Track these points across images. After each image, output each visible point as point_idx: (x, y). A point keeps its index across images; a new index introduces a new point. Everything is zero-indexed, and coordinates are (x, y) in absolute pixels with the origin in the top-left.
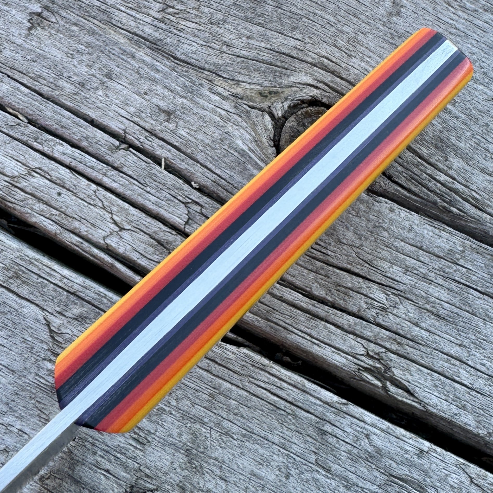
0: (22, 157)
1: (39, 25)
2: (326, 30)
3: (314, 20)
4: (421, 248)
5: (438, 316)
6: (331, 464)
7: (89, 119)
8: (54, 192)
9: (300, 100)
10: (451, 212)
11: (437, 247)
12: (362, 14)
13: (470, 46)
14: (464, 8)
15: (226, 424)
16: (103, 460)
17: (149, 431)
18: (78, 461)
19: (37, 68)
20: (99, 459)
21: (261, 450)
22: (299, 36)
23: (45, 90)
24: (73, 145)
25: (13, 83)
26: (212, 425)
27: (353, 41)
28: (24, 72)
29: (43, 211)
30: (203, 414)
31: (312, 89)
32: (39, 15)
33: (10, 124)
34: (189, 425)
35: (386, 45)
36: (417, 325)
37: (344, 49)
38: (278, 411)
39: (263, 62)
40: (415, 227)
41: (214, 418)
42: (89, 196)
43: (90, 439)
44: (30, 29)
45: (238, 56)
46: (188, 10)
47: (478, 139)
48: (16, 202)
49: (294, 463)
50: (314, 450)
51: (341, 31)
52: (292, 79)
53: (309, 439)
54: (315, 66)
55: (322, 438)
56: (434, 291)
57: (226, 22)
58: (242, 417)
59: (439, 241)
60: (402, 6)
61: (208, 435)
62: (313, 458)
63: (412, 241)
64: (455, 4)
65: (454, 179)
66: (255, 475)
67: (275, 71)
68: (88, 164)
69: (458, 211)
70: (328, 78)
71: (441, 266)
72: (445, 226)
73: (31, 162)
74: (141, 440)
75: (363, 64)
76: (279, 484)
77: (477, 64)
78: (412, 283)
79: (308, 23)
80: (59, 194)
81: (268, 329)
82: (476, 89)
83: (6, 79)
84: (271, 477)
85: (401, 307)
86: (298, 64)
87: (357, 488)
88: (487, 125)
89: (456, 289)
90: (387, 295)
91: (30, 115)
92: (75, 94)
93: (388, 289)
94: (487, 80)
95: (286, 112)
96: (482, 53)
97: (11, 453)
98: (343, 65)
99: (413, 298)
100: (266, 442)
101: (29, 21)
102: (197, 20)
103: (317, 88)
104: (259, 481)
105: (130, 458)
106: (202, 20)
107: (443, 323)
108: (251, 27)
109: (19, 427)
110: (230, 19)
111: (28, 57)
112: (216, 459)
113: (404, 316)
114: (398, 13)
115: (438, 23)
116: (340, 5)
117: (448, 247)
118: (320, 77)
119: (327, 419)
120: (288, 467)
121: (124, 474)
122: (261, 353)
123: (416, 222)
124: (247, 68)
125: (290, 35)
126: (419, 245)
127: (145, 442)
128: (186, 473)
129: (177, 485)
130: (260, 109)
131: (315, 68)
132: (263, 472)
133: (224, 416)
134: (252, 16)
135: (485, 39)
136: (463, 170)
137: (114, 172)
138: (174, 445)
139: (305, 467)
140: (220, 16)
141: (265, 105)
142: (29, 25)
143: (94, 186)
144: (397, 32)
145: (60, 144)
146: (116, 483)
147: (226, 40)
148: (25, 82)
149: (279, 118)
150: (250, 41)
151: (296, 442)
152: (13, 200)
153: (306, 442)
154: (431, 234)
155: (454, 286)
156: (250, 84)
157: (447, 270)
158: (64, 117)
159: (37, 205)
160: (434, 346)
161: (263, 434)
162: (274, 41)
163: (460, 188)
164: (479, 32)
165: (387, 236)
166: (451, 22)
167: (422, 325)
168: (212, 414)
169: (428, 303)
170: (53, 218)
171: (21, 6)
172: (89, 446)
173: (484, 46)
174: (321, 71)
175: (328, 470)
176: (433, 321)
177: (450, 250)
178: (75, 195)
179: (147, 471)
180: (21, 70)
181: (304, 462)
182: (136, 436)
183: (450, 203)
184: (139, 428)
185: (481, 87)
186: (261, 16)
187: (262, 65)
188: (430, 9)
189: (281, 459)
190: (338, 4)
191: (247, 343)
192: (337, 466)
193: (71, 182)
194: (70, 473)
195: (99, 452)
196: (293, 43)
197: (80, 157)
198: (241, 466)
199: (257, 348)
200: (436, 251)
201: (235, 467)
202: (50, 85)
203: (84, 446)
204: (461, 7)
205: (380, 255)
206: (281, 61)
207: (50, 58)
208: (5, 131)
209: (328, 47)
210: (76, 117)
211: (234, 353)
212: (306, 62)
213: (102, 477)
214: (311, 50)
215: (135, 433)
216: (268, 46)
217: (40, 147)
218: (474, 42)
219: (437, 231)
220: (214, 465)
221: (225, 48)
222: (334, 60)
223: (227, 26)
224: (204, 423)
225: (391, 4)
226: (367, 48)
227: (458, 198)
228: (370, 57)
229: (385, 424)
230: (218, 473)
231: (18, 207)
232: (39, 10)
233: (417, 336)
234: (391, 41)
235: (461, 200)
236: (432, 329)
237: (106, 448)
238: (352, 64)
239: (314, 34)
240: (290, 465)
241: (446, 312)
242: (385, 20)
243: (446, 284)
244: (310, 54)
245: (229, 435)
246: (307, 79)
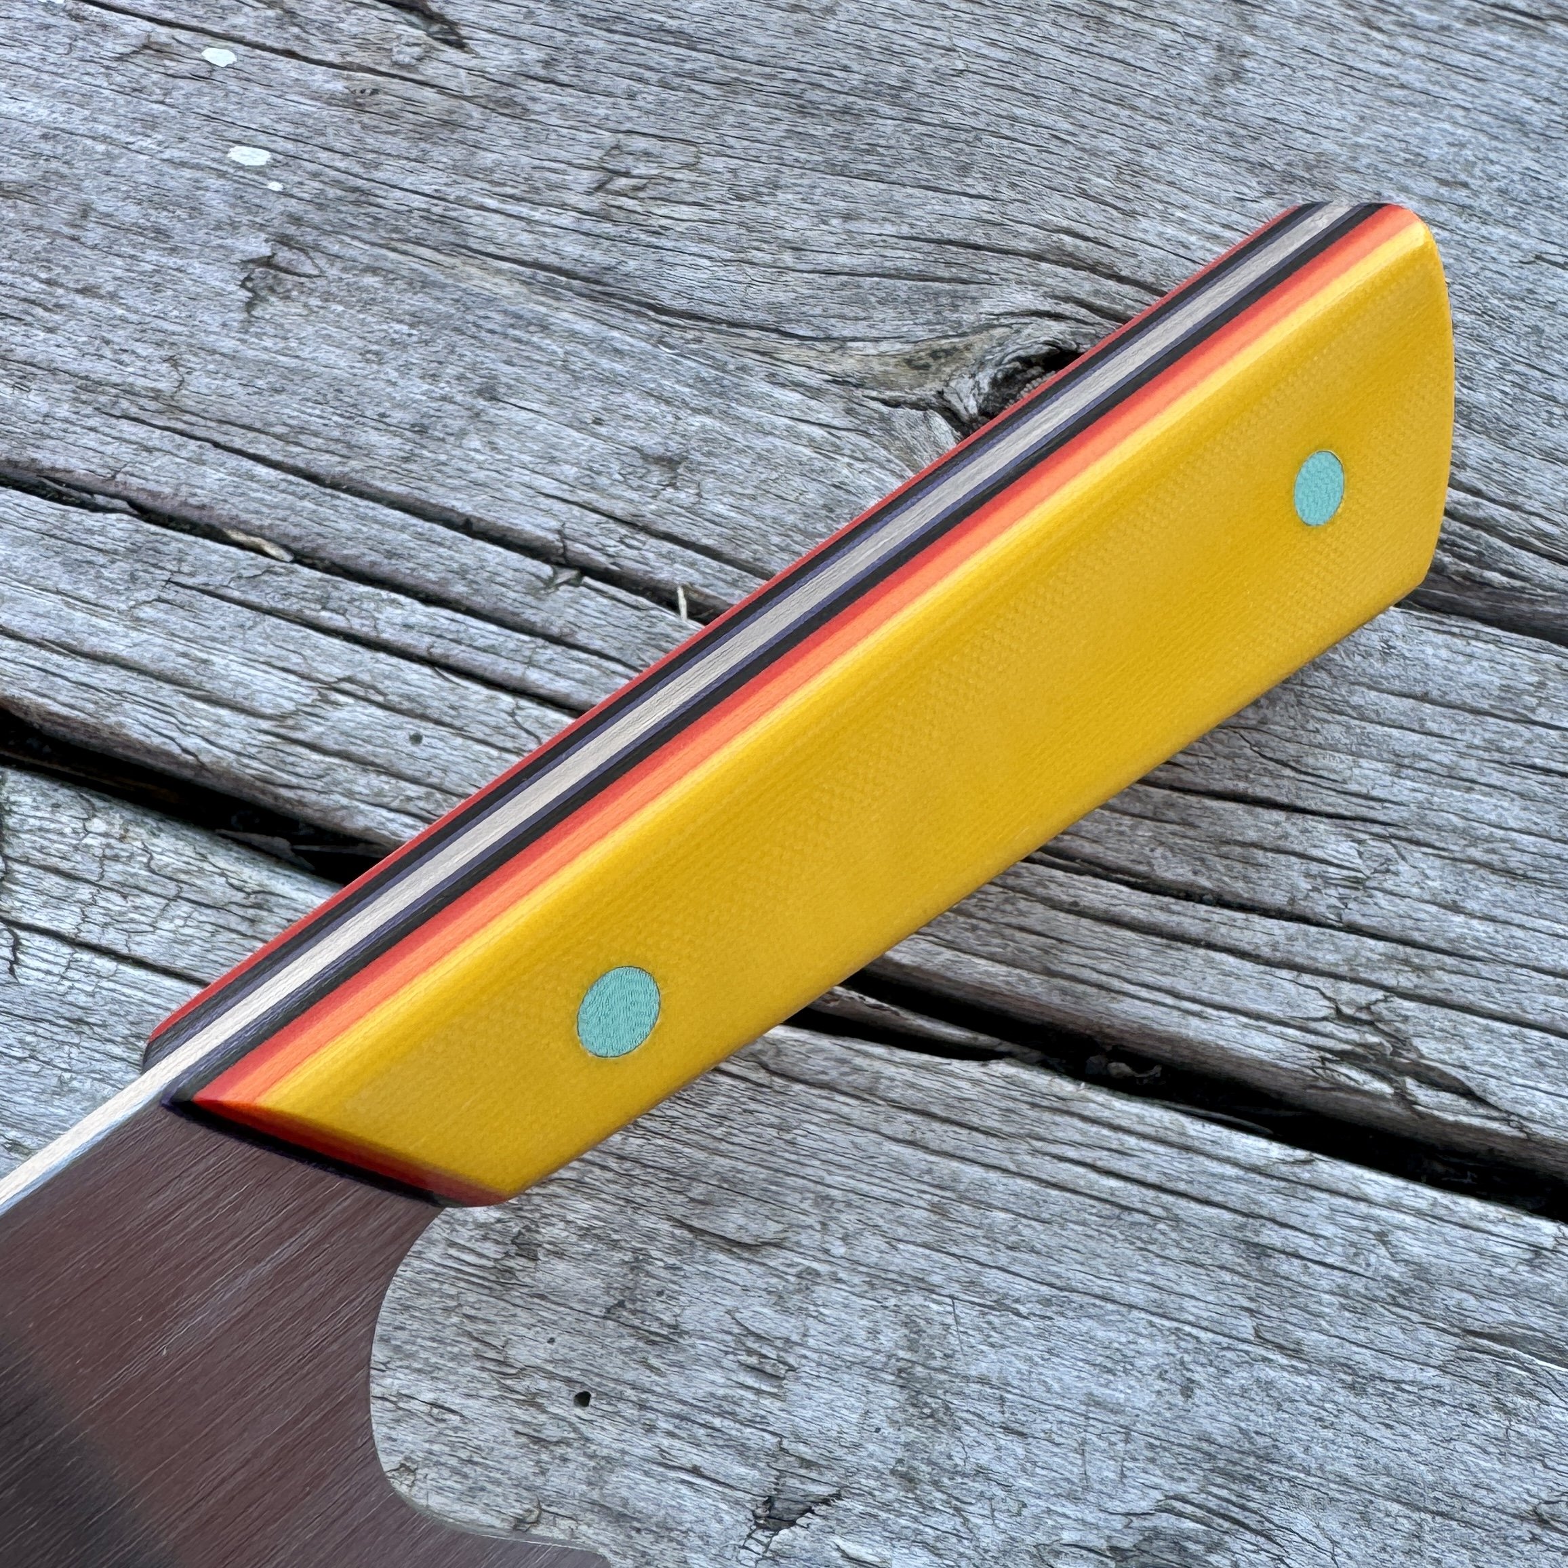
0: (295, 659)
1: (272, 290)
2: (1053, 159)
3: (1016, 136)
4: (1424, 698)
5: (1510, 873)
6: (1300, 1334)
7: (460, 521)
8: (401, 737)
9: (1018, 359)
10: (1487, 584)
11: (1468, 687)
12: (1141, 94)
13: (1447, 126)
14: (1413, 28)
15: (995, 1279)
16: (677, 1443)
17: (787, 1340)
18: (608, 1459)
19: (290, 409)
20: (666, 1442)
21: (1101, 1333)
22: (982, 188)
23: (325, 463)
24: (429, 599)
25: (233, 461)
26: (955, 1289)
27: (1132, 171)
28: (258, 425)
29: (380, 793)
30: (923, 1264)
31: (1048, 322)
32: (267, 262)
33: (246, 573)
34: (892, 1302)
35: (1220, 167)
36: (1456, 909)
37: (1109, 199)
38: (1126, 1216)
39: (898, 274)
40: (1399, 643)
41: (958, 1270)
42: (498, 729)
43: (629, 1393)
44: (249, 306)
45: (829, 273)
46: (668, 174)
47: (1517, 373)
48: (303, 782)
49: (1197, 1351)
50: (1246, 1303)
51: (1093, 153)
52: (987, 306)
53: (1227, 1277)
54: (1040, 258)
55: (1261, 1268)
56: (1483, 805)
57: (777, 186)
58: (1033, 1250)
59: (1469, 669)
60: (1245, 54)
61: (950, 1320)
62: (1246, 1326)
63: (1397, 685)
64: (1385, 21)
65: (1477, 493)
66: (1098, 1404)
67: (937, 294)
68: (480, 642)
69: (1505, 579)
70: (1084, 285)
71: (1487, 735)
72: (1479, 626)
73: (323, 667)
74: (768, 1369)
75: (1170, 231)
76: (1168, 1415)
77: (1477, 172)
78: (1420, 796)
79: (1002, 147)
80: (416, 739)
81: (1056, 999)
82: (1487, 240)
83: (212, 454)
84: (1143, 1399)
85: (1403, 867)
86: (995, 264)
87: (1381, 1386)
88: (1537, 330)
89: (1541, 791)
90: (1360, 842)
91: (295, 539)
92: (406, 460)
93: (1358, 825)
94: (1511, 211)
95: (986, 399)
96: (1484, 139)
97: (422, 1472)
98: (1117, 242)
99: (1432, 837)
100: (1110, 1306)
101: (243, 286)
102: (700, 196)
103: (1057, 317)
104: (1114, 1418)
105: (750, 1423)
106: (710, 195)
107: (1524, 889)
108: (847, 188)
109: (429, 1397)
110: (787, 177)
111: (260, 383)
112: (983, 1380)
113: (1415, 891)
114: (1238, 75)
115: (1348, 81)
116: (1076, 82)
117: (1497, 682)
118: (1062, 287)
119: (1264, 1212)
120: (1182, 1363)
121: (743, 1470)
122: (1046, 1065)
123: (1398, 629)
124: (862, 302)
125: (957, 187)
126: (1418, 689)
127: (782, 1370)
128: (912, 1434)
129: (893, 1472)
130: (915, 406)
131: (1044, 266)
132: (1118, 1391)
133: (983, 1258)
134: (846, 155)
135: (1486, 100)
136: (1496, 466)
137: (552, 651)
138: (862, 1363)
139: (1229, 1354)
140: (758, 173)
141: (928, 390)
142: (244, 295)
143: (506, 700)
144: (1245, 127)
145: (393, 601)
146: (724, 1498)
147: (788, 235)
148: (263, 450)
149: (973, 420)
150: (853, 226)
151: (1192, 1290)
152: (294, 780)
153: (1219, 1286)
154: (1444, 653)
155: (1533, 782)
156: (876, 340)
157: (1507, 744)
158: (391, 526)
159: (362, 780)
160: (1514, 956)
161: (1098, 1286)
162: (917, 212)
163: (1500, 513)
164: (1465, 83)
165: (1329, 681)
166: (1386, 71)
167: (1471, 905)
168: (948, 1260)
169: (1475, 841)
170: (411, 807)
171: (214, 249)
172: (630, 1412)
173: (1485, 118)
174: (1061, 270)
175: (1295, 1351)
176: (1497, 890)
177: (1505, 688)
178: (460, 731)
179: (802, 1448)
180: (246, 421)
181: (1225, 1341)
182: (753, 1360)
183: (1479, 560)
184: (759, 1337)
185: (1500, 231)
186: (868, 152)
187: (899, 283)
188: (1322, 48)
189: (1161, 1346)
190: (1070, 80)
191: (1005, 1047)
192: (1315, 1336)
193: (443, 699)
194: (595, 1495)
195: (663, 1424)
196: (969, 208)
197: (454, 626)
198: (1056, 1387)
199: (1036, 1055)
200: (1468, 697)
201: (1040, 1392)
202: (333, 447)
203: (617, 1413)
204: (1403, 25)
205: (1319, 739)
206: (948, 264)
207: (316, 375)
208: (236, 594)
209: (1067, 203)
210: (420, 522)
211: (976, 1082)
212: (1016, 253)
213: (684, 1490)
214: (1021, 217)
215: (750, 1352)
216: (905, 230)
217: (339, 622)
218: (1458, 114)
219: (1459, 643)
220: (982, 1398)
221: (788, 258)
222: (1090, 233)
223: (781, 196)
224: (931, 1289)
225: (1213, 53)
226: (1171, 184)
227: (1497, 542)
228: (1184, 207)
229: (1424, 1196)
230: (997, 1417)
231: (311, 797)
232: (266, 250)
233: (1463, 937)
234: (1233, 152)
235: (1507, 547)
236: (1499, 913)
237: (677, 1408)
238: (1141, 235)
239: (1022, 173)
240: (1187, 1358)
241: (1527, 858)
242: (1205, 99)
243: (1514, 783)
244: (1019, 227)
245: (1008, 1309)
246: (1026, 299)
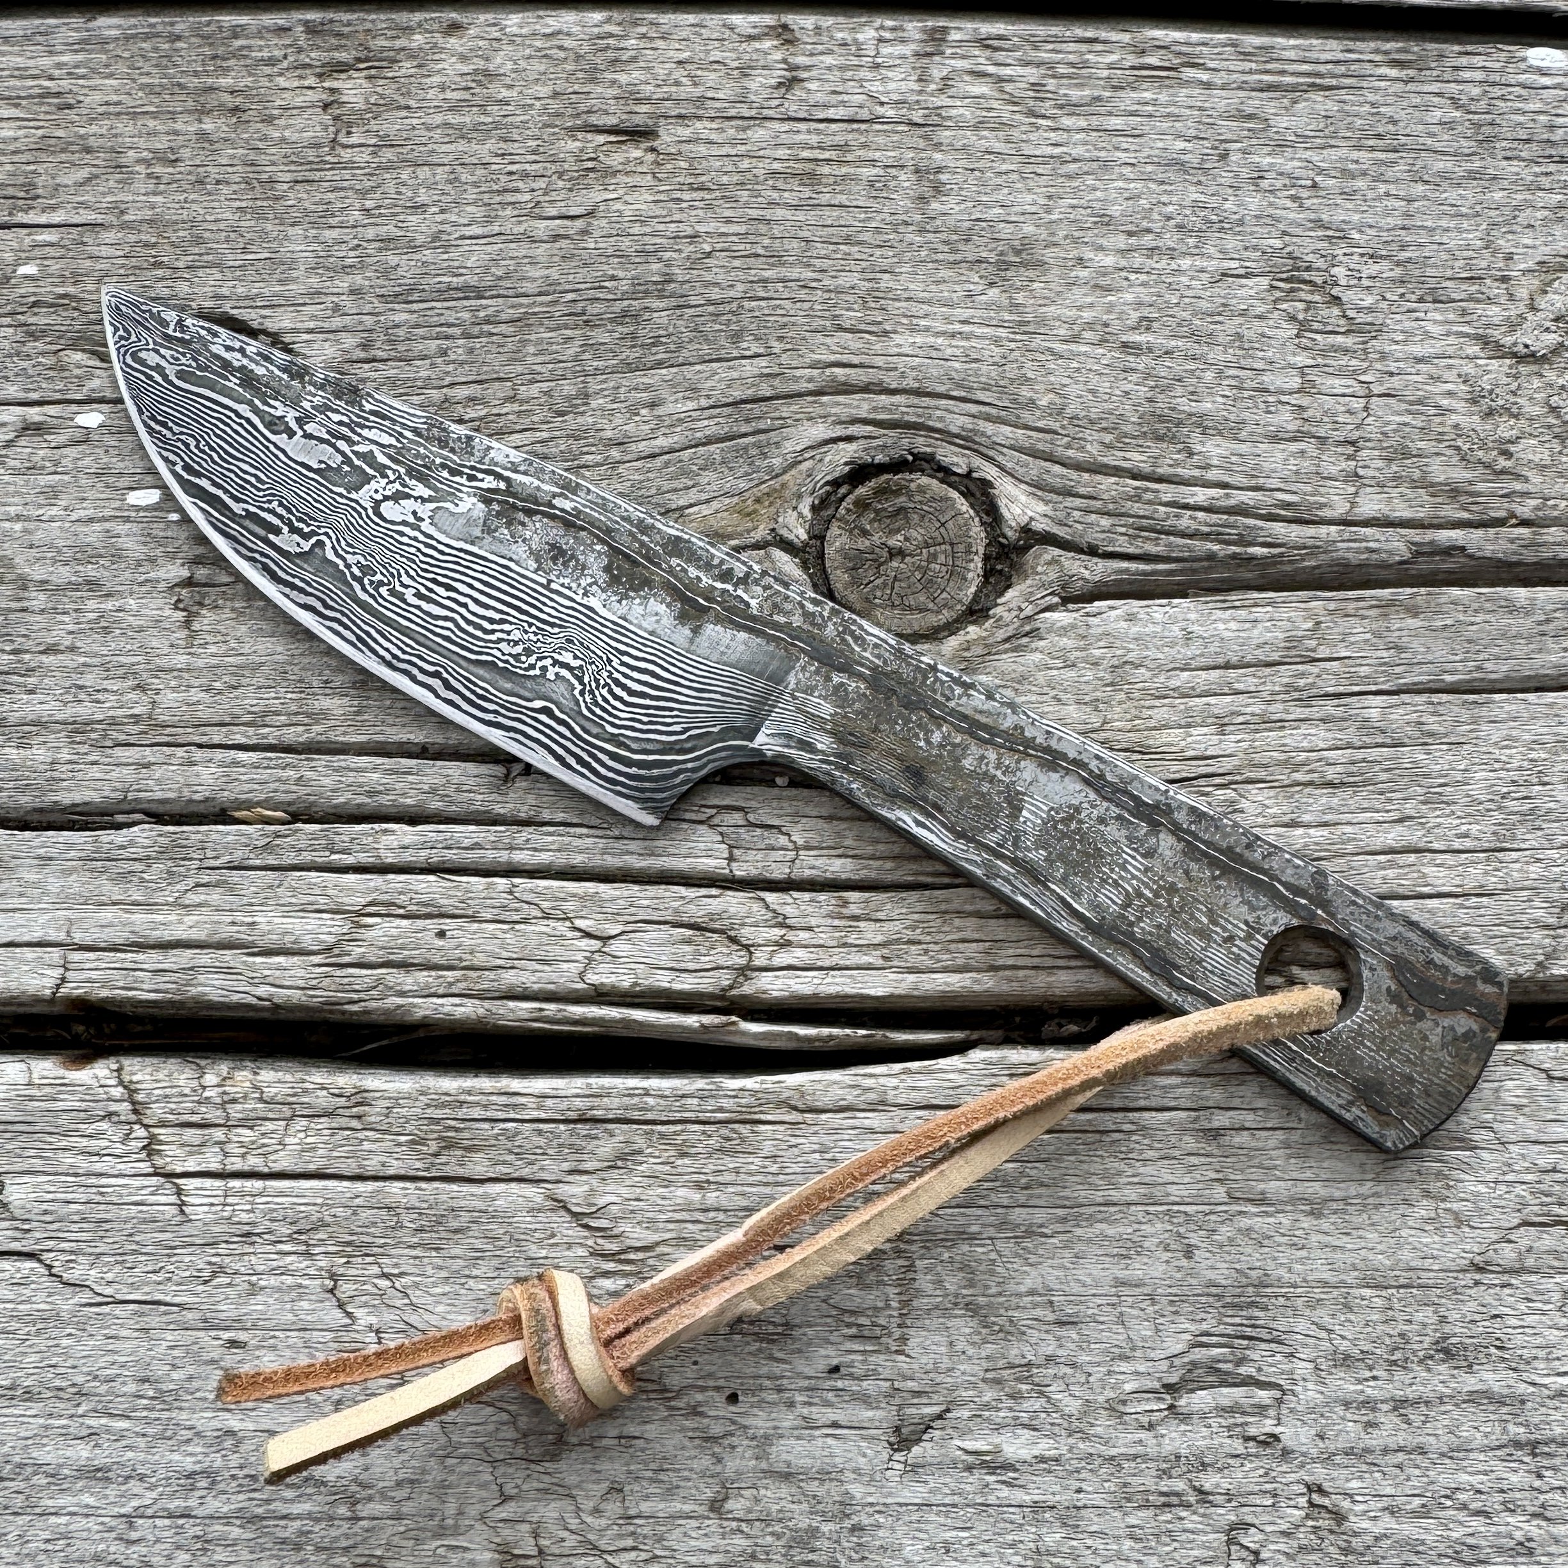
0: (322, 900)
1: (201, 604)
2: (806, 305)
3: (771, 294)
4: (1227, 666)
5: (1330, 784)
6: (1262, 1186)
7: (417, 750)
8: (429, 937)
9: (827, 483)
10: (1252, 558)
11: (1258, 646)
12: (864, 229)
13: (1120, 184)
14: (1071, 107)
15: (1018, 1215)
16: (813, 1409)
17: (875, 1308)
18: (766, 1436)
19: (250, 700)
20: (805, 1411)
21: (1111, 1231)
22: (756, 348)
23: (294, 735)
24: (413, 819)
25: (219, 754)
26: (991, 1232)
27: (873, 297)
28: (228, 720)
29: (427, 986)
30: (962, 1220)
31: (842, 445)
32: (189, 582)
33: (260, 843)
34: (946, 1256)
35: (945, 273)
36: (1293, 824)
37: (863, 327)
38: (1106, 1138)
39: (709, 441)
40: (1195, 628)
41: (987, 1216)
42: (504, 907)
43: (766, 1383)
44: (187, 624)
45: (653, 456)
46: (495, 411)
47: (1233, 377)
48: (362, 995)
49: (1187, 1222)
50: (1215, 1176)
51: (838, 291)
52: (789, 446)
53: (1194, 1160)
54: (820, 393)
55: (1219, 1146)
56: (1294, 738)
57: (587, 396)
58: (1042, 1185)
59: (1256, 632)
60: (939, 170)
61: (993, 1256)
62: (1220, 1193)
63: (1202, 662)
64: (1047, 108)
65: (1225, 486)
66: (1123, 1284)
67: (746, 449)
68: (467, 843)
69: (1265, 550)
70: (862, 405)
71: (1285, 680)
72: (1256, 595)
73: (346, 900)
74: (866, 1333)
75: (919, 339)
76: (1179, 1276)
77: (1156, 216)
78: (1244, 745)
79: (760, 308)
80: (441, 934)
81: (1005, 988)
82: (1178, 272)
83: (198, 754)
84: (1158, 1270)
85: (1244, 804)
86: (786, 410)
87: (1335, 1206)
88: (1239, 336)
89: (1338, 712)
90: (1206, 794)
91: (289, 804)
92: (357, 713)
93: (1202, 782)
94: (1191, 241)
95: (812, 525)
96: (1153, 186)
97: (626, 1489)
98: (879, 361)
99: (1261, 774)
100: (1112, 1209)
101: (177, 608)
102: (526, 422)
103: (849, 439)
104: (1138, 1291)
105: (865, 1377)
106: (535, 419)
107: (1344, 793)
108: (646, 380)
109: (615, 1433)
110: (593, 386)
111: (217, 685)
112: (1032, 1293)
113: (1260, 820)
114: (938, 189)
115: (1030, 168)
116: (806, 234)
117: (1281, 636)
118: (845, 413)
119: (1210, 1103)
120: (1179, 1234)
121: (869, 1413)
122: (1008, 1041)
123: (1193, 616)
124: (686, 473)
125: (735, 353)
126: (1221, 661)
127: (877, 1331)
128: (989, 1349)
129: (984, 1380)
130: (757, 546)
131: (825, 399)
132: (1137, 1270)
133: (1006, 1202)
134: (637, 353)
135: (1147, 152)
136: (1234, 459)
137: (526, 833)
138: (937, 1307)
139: (1213, 1217)
140: (568, 388)
141: (761, 533)
142: (180, 615)
143: (502, 883)
144: (956, 232)
145: (385, 831)
146: (862, 1438)
147: (609, 434)
148: (241, 739)
149: (806, 545)
150: (660, 411)
151: (1171, 1178)
152: (355, 996)
153: (1191, 1169)
154: (1233, 625)
155: (1330, 708)
156: (708, 501)
157: (1302, 682)
158: (364, 770)
159: (410, 980)
160: (1350, 848)
161: (1099, 1197)
162: (709, 384)
163: (1247, 497)
164: (1125, 143)
165: (1149, 674)
166: (1057, 151)
167: (1306, 818)
168: (980, 1212)
169: (1297, 767)
170: (454, 990)
171: (141, 584)
172: (771, 1397)
173: (1149, 168)
174: (841, 399)
175: (1261, 1200)
176: (1324, 800)
177: (1288, 639)
178: (473, 918)
179: (910, 1385)
180: (216, 719)
181: (1206, 1208)
182: (853, 1331)
183: (1242, 541)
184: (852, 1313)
185: (1185, 263)
186: (654, 344)
187: (712, 448)
188: (999, 146)
189: (1159, 1226)
190: (801, 234)
191: (975, 1036)
192: (1273, 1184)
193: (450, 897)
194: (764, 1465)
195: (799, 1398)
196: (749, 368)
197: (441, 837)
198: (1089, 1281)
199: (1000, 1036)
200: (1261, 655)
201: (1076, 1288)
202: (295, 719)
203: (762, 1401)
204: (1061, 107)
205: (1152, 723)
206: (748, 420)
207: (262, 664)
208: (258, 862)
209: (828, 340)
210: (386, 760)
211: (962, 1071)
212: (800, 395)
213: (830, 1441)
214: (794, 363)
215: (849, 1325)
216: (704, 402)
217: (350, 860)
218: (1126, 170)
219: (1242, 613)
220: (1035, 1306)
221: (615, 453)
222: (856, 360)
223: (594, 404)
224: (973, 1237)
225: (913, 177)
226: (908, 299)
227: (1251, 522)
228: (926, 316)
230: (1051, 1317)
231: (373, 1004)
232: (185, 573)
233: (1306, 845)
234: (952, 257)
235: (1259, 523)
236: (1328, 817)
237: (806, 1383)
238: (896, 350)
239: (785, 325)
240: (1182, 1230)
241: (1339, 769)
242: (918, 217)
243: (1314, 712)
244: (798, 373)
245: (1034, 1233)
246: (819, 431)
